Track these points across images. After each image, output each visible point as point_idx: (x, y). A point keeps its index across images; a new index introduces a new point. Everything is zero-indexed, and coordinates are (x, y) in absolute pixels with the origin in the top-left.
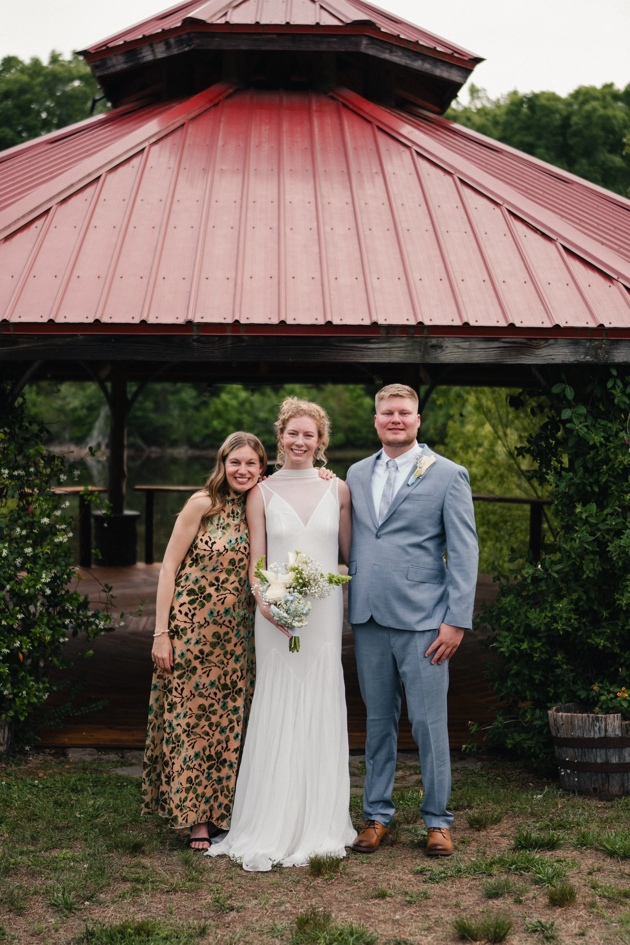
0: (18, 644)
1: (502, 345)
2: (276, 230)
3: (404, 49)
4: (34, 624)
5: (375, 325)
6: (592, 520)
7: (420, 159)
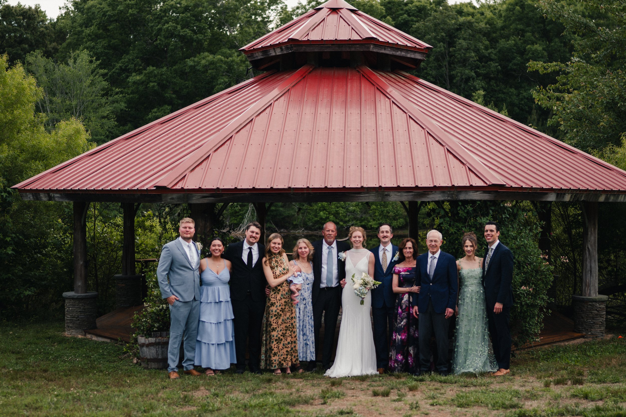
1: (413, 194)
2: (326, 144)
3: (391, 48)
5: (362, 187)
7: (394, 105)
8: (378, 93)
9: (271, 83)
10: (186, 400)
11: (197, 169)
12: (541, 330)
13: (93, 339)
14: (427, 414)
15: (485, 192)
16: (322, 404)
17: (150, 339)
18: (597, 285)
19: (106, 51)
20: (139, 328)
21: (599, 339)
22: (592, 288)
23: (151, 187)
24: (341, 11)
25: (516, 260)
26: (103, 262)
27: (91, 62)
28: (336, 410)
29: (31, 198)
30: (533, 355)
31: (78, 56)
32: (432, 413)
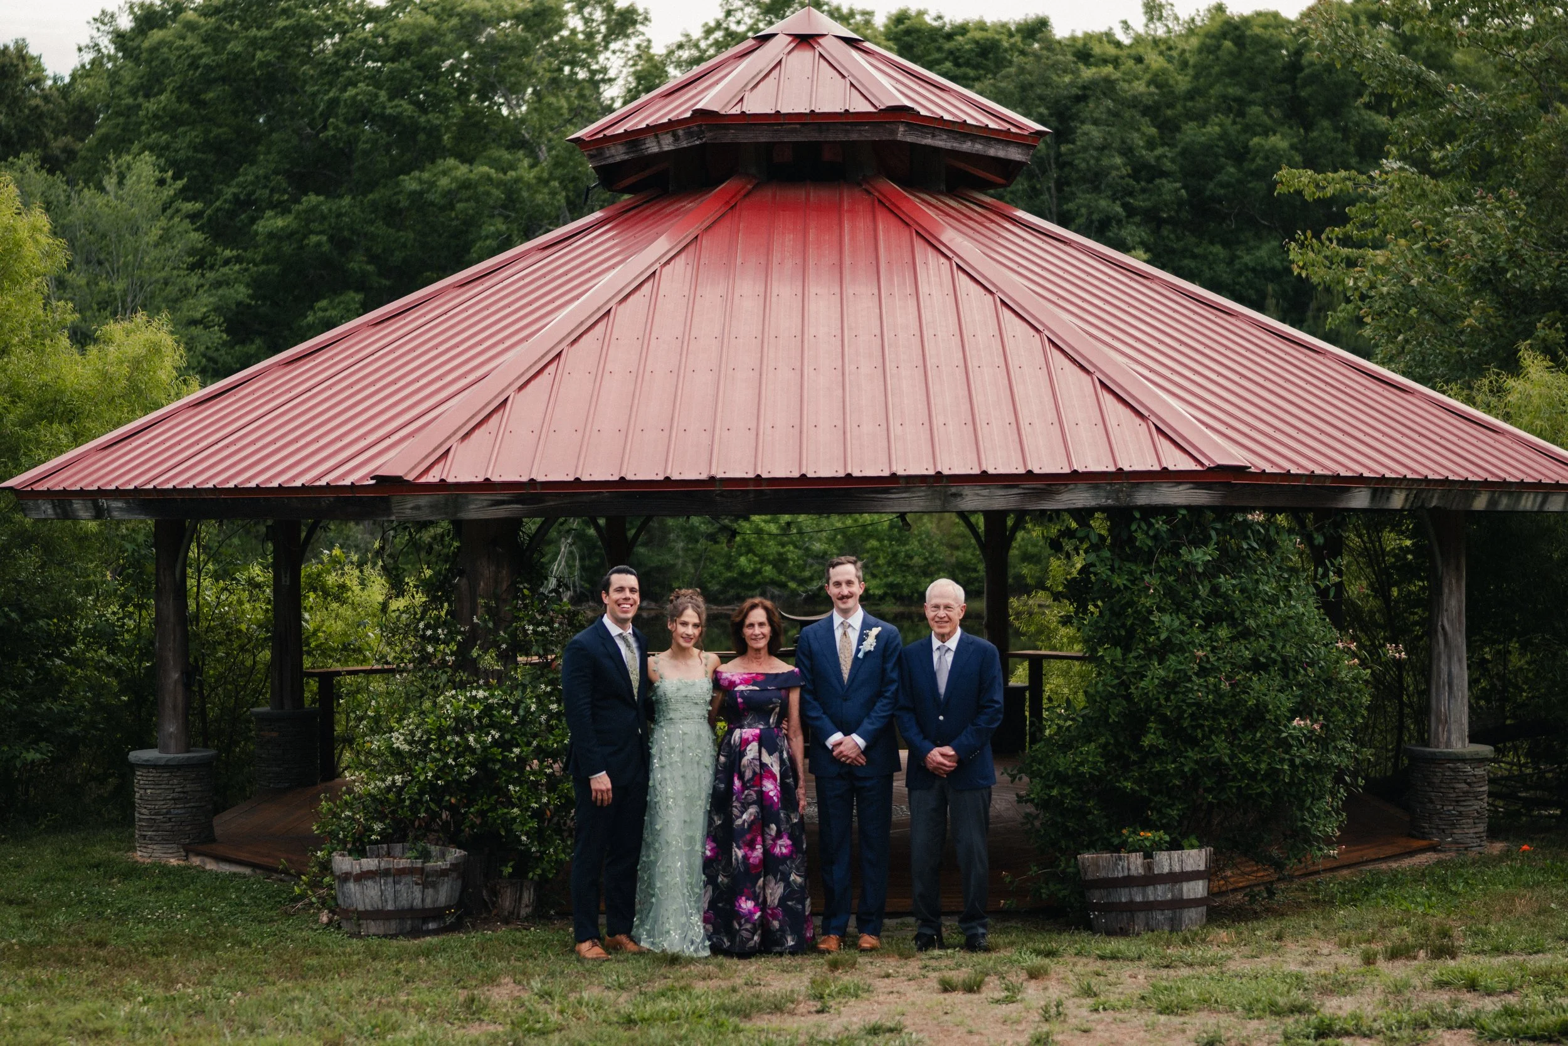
0: (545, 800)
1: (1021, 491)
2: (798, 371)
3: (949, 132)
4: (560, 781)
5: (894, 476)
6: (1119, 665)
7: (961, 274)
8: (919, 244)
9: (650, 222)
10: (473, 1009)
11: (477, 432)
12: (1339, 828)
13: (208, 867)
14: (1085, 1031)
15: (1198, 486)
16: (818, 1012)
17: (364, 861)
18: (1465, 720)
19: (200, 156)
20: (333, 835)
21: (1472, 854)
22: (1453, 727)
23: (363, 478)
24: (821, 41)
25: (1278, 654)
26: (220, 678)
27: (161, 182)
28: (855, 1027)
29: (50, 511)
30: (1317, 893)
31: (129, 168)
32: (1099, 1027)
